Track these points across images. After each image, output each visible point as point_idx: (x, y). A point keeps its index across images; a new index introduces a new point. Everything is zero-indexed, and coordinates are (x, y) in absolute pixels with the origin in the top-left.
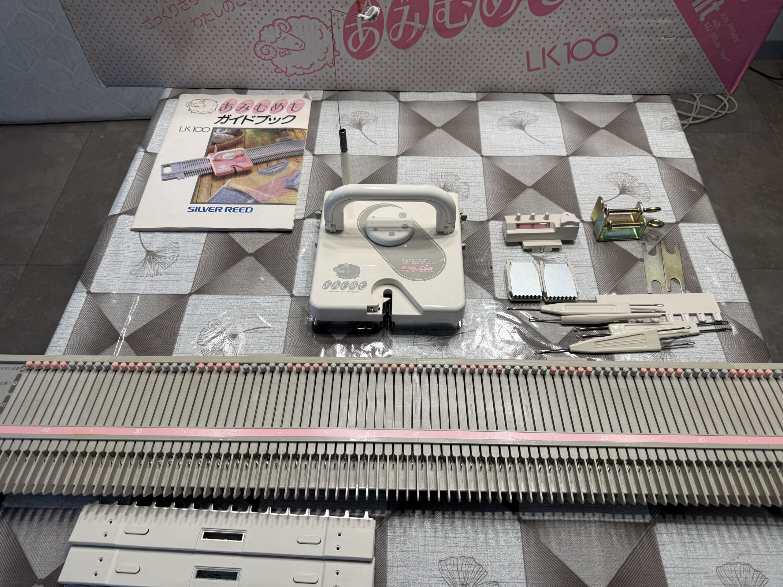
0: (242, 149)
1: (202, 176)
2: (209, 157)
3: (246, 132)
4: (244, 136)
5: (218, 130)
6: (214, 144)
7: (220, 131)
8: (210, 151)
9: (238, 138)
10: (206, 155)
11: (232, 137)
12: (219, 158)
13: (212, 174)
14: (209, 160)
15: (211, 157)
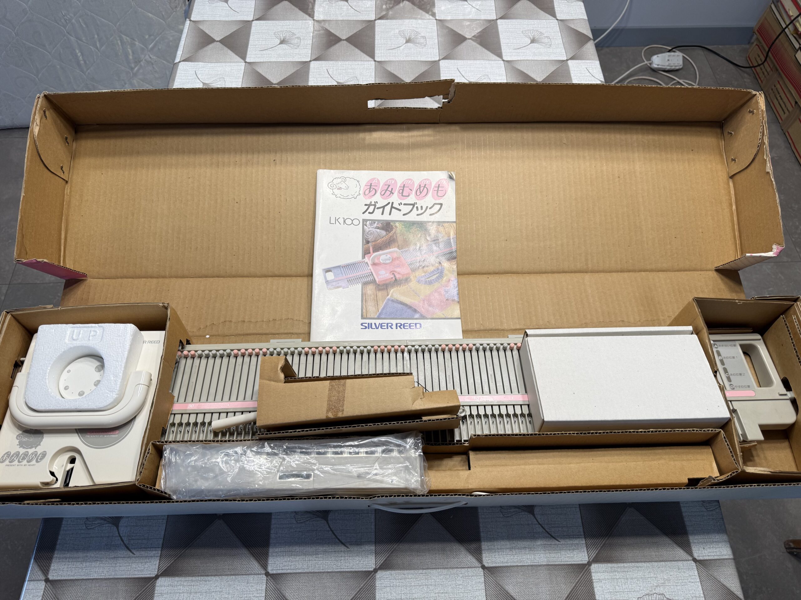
0: (396, 249)
1: (365, 284)
2: (366, 260)
3: (396, 226)
4: (395, 232)
5: (368, 222)
6: (368, 242)
7: (371, 224)
8: (366, 252)
9: (390, 234)
10: (364, 257)
11: (383, 233)
12: (376, 261)
13: (374, 281)
14: (367, 263)
15: (369, 259)
